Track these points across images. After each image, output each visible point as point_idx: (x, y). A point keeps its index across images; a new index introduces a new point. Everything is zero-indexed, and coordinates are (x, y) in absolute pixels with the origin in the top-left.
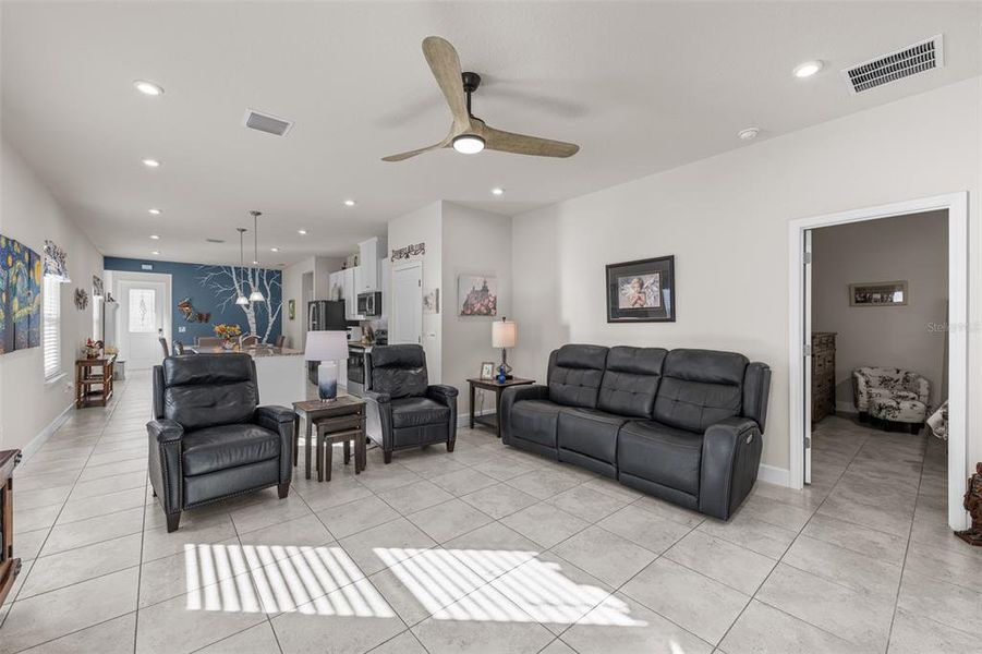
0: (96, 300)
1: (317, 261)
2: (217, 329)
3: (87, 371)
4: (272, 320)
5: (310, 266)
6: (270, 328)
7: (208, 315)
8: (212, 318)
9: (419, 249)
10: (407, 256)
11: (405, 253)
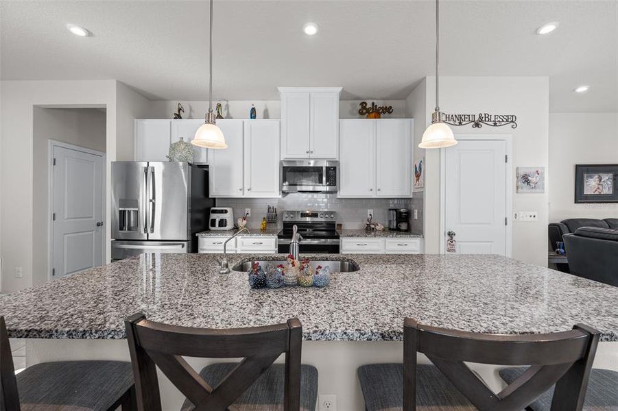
9: (503, 121)
10: (477, 125)
11: (472, 121)
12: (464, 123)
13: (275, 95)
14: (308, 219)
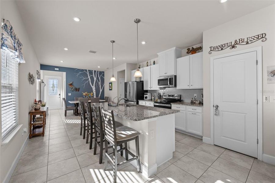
0: (38, 81)
1: (127, 65)
2: (84, 94)
3: (34, 116)
4: (101, 91)
5: (124, 67)
6: (100, 94)
7: (79, 89)
8: (80, 90)
9: (254, 39)
10: (233, 47)
11: (230, 46)
12: (224, 48)
13: (157, 56)
14: (171, 97)
